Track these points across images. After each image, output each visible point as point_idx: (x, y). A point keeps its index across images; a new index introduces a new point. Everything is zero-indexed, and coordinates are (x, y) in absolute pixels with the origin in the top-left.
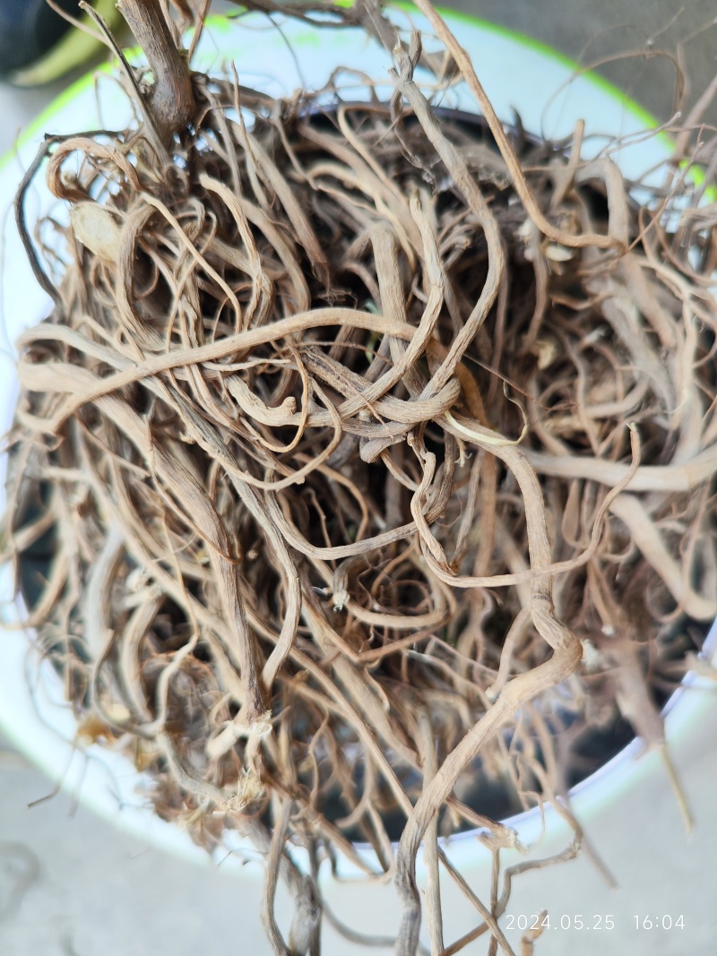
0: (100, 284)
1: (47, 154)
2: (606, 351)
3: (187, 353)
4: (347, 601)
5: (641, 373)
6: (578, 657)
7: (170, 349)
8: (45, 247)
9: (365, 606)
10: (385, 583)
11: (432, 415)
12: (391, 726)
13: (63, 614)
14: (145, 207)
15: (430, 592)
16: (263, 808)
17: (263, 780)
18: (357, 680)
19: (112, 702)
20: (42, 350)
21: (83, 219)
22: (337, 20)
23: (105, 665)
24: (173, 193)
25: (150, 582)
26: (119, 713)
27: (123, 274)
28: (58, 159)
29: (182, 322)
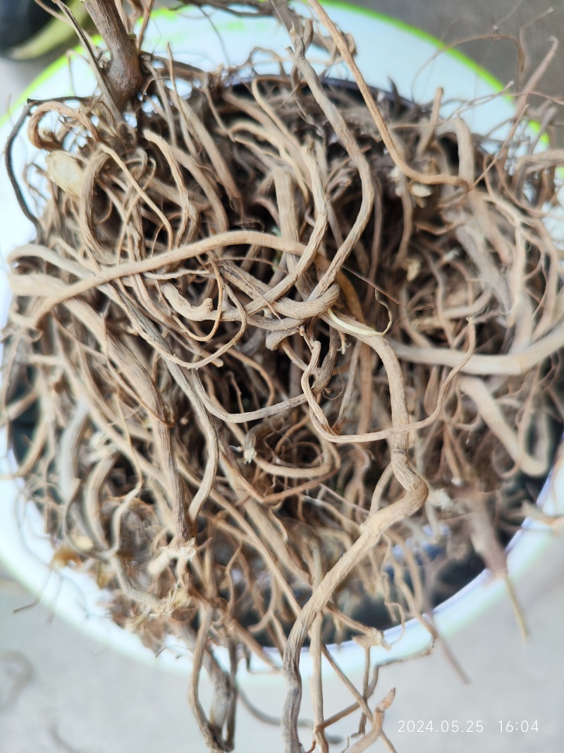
0: (69, 214)
1: (29, 114)
2: (461, 267)
3: (133, 265)
4: (255, 456)
5: (486, 283)
6: (424, 496)
7: (120, 262)
8: (30, 186)
9: (270, 461)
10: (285, 443)
11: (317, 312)
12: (289, 553)
13: (43, 467)
14: (102, 154)
15: (321, 452)
16: (192, 616)
17: (190, 593)
18: (263, 518)
19: (79, 535)
20: (27, 265)
21: (55, 164)
22: (254, 11)
23: (74, 505)
24: (125, 144)
25: (108, 442)
26: (84, 543)
27: (85, 206)
28: (37, 118)
29: (129, 242)
